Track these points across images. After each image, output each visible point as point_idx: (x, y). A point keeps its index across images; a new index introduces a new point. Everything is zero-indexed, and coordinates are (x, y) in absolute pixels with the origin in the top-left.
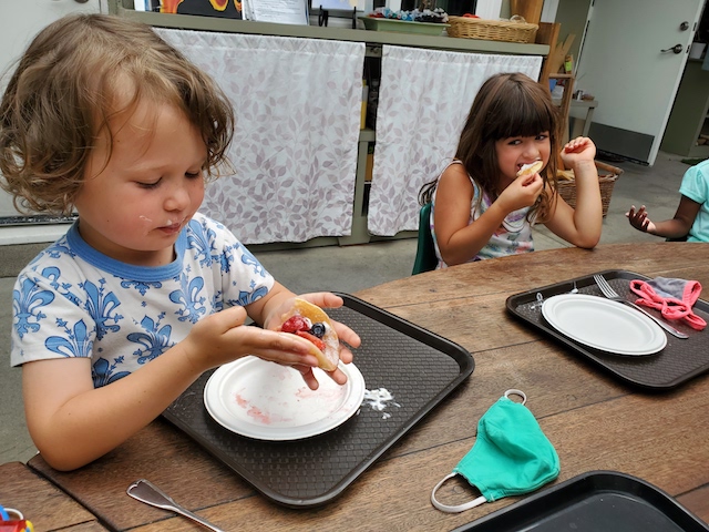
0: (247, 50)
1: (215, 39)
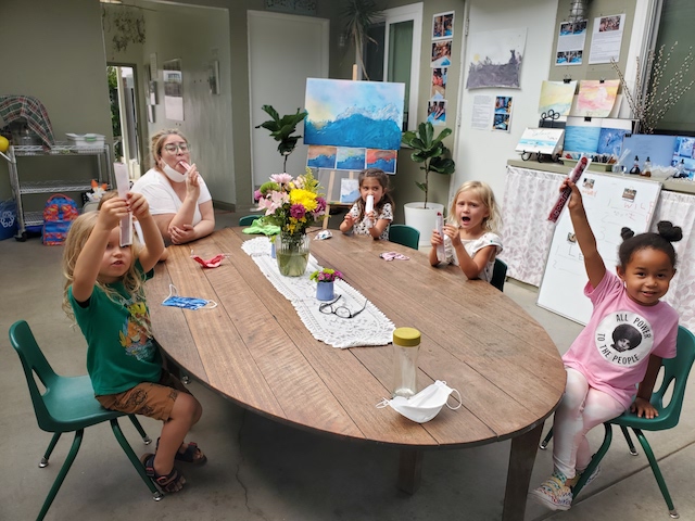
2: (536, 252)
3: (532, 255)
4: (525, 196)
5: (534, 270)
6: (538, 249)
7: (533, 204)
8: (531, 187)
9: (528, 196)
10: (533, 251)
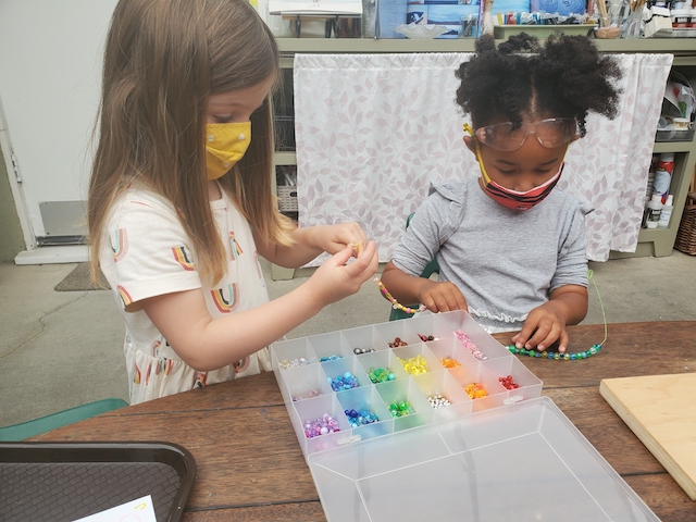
0: (400, 69)
1: (368, 60)
2: (384, 207)
3: (376, 214)
4: (345, 110)
5: (383, 238)
6: (386, 201)
7: (366, 123)
8: (358, 89)
9: (353, 108)
10: (376, 207)
